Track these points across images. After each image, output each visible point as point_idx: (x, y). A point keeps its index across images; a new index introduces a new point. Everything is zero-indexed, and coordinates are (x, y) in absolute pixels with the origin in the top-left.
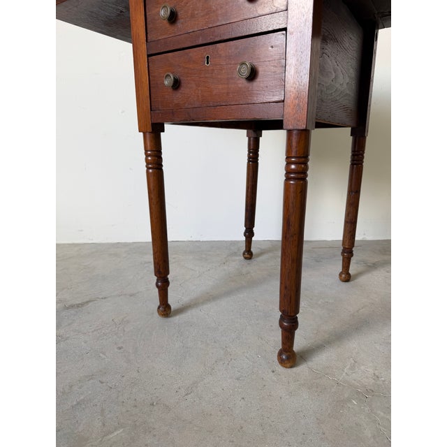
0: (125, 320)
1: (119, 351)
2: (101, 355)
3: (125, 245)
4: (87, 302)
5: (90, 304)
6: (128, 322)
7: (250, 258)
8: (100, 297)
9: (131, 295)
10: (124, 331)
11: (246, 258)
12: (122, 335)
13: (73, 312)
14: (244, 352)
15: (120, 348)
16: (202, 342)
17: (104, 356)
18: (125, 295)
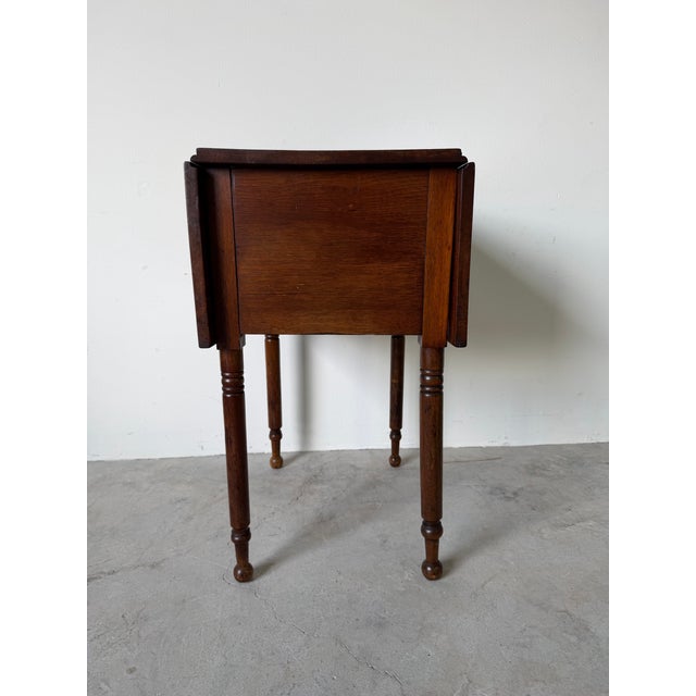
0: (141, 615)
1: (130, 676)
2: (103, 685)
3: (148, 464)
6: (146, 619)
8: (105, 570)
9: (153, 566)
10: (139, 636)
12: (135, 645)
14: (313, 671)
15: (131, 671)
16: (253, 653)
17: (106, 688)
18: (143, 565)
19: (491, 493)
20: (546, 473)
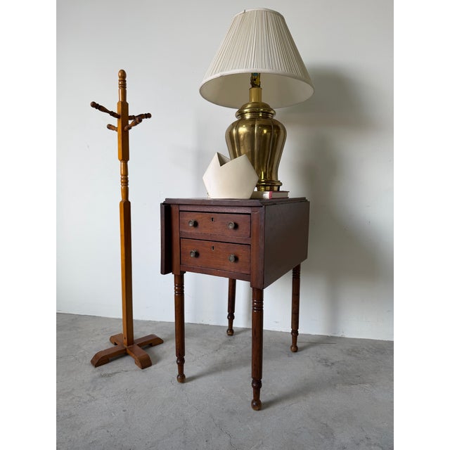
1: (123, 413)
2: (113, 414)
4: (115, 373)
5: (116, 375)
6: (135, 392)
7: (232, 335)
8: (124, 370)
11: (229, 335)
13: (104, 379)
15: (124, 411)
19: (319, 361)
20: (358, 355)
